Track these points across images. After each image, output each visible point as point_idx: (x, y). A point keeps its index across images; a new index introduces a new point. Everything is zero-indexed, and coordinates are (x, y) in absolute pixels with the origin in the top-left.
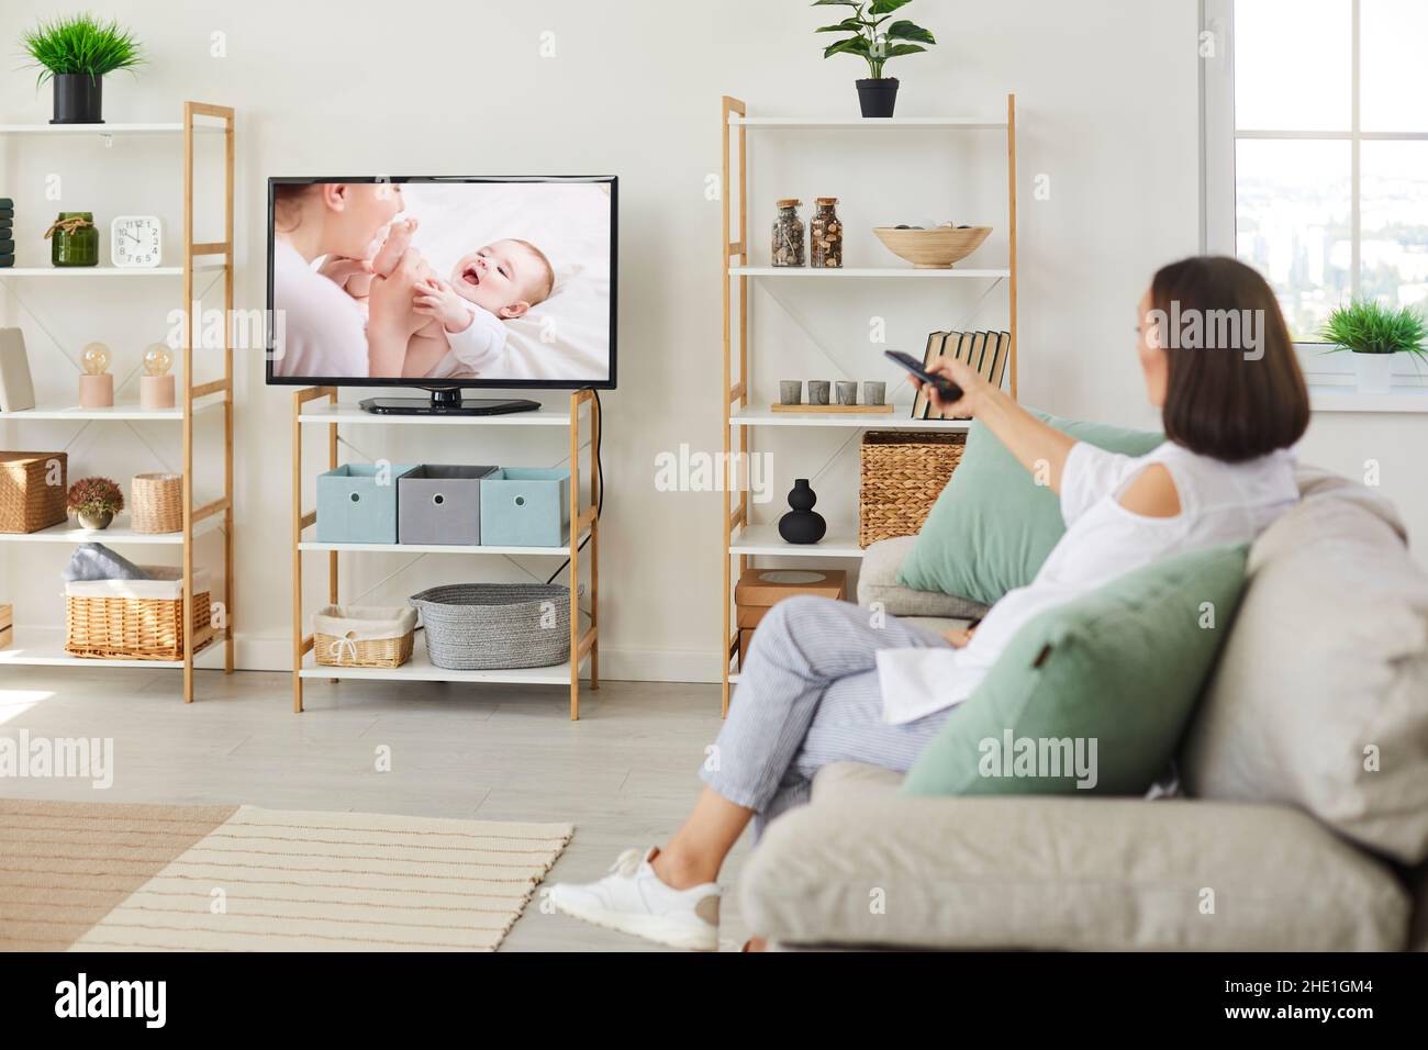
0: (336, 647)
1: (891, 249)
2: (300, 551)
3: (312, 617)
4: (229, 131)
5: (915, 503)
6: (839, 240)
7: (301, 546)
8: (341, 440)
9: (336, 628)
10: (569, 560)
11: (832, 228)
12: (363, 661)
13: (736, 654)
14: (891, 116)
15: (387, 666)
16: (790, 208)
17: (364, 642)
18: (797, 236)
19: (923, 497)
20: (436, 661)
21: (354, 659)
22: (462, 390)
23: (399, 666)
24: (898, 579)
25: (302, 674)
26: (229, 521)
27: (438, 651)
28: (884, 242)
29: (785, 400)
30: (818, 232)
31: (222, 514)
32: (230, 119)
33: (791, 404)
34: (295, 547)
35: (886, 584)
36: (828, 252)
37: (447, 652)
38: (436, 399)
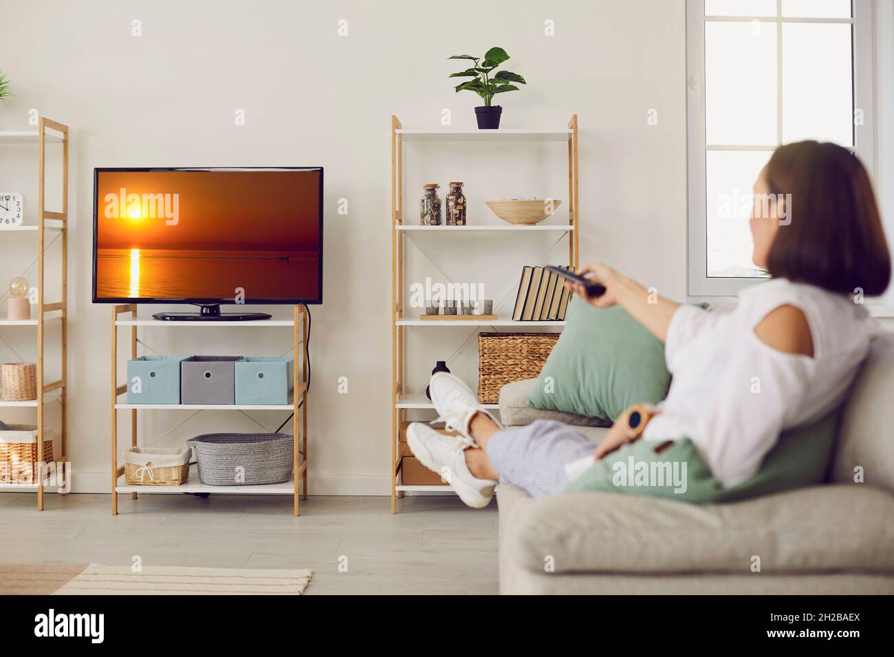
0: (139, 472)
1: (497, 214)
2: (116, 410)
3: (123, 453)
4: (65, 141)
5: (514, 374)
6: (464, 209)
7: (117, 406)
8: (139, 341)
9: (140, 460)
10: (293, 414)
11: (461, 201)
12: (157, 481)
13: (400, 471)
14: (497, 128)
15: (173, 485)
16: (432, 189)
17: (158, 468)
18: (436, 207)
19: (520, 370)
20: (205, 481)
21: (152, 480)
22: (221, 306)
23: (181, 484)
24: (528, 403)
25: (118, 490)
26: (64, 395)
27: (207, 474)
28: (492, 210)
29: (429, 312)
30: (451, 204)
31: (60, 390)
32: (66, 133)
33: (433, 314)
34: (113, 406)
35: (520, 405)
36: (457, 216)
37: (213, 474)
38: (204, 311)
